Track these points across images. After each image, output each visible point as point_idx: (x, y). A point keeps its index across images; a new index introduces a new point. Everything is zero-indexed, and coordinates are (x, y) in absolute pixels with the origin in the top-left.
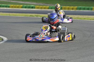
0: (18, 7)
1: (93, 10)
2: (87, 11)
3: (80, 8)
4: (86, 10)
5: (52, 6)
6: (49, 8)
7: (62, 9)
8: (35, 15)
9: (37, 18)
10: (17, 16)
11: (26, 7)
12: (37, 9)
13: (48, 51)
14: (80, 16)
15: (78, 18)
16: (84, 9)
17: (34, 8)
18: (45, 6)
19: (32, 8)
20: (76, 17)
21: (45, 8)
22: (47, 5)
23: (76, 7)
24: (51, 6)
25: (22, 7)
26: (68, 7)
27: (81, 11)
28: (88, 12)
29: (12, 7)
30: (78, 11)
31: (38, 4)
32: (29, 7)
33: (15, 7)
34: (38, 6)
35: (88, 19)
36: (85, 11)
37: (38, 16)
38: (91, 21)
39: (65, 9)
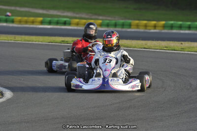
0: (33, 22)
2: (187, 32)
3: (172, 24)
4: (185, 30)
6: (101, 25)
7: (132, 27)
10: (33, 41)
11: (50, 23)
14: (171, 42)
15: (169, 48)
16: (180, 27)
17: (70, 24)
18: (92, 21)
19: (65, 23)
20: (163, 44)
22: (96, 17)
23: (163, 22)
24: (106, 20)
25: (42, 23)
26: (145, 22)
27: (174, 31)
28: (188, 34)
29: (20, 22)
30: (166, 31)
31: (77, 16)
32: (57, 23)
33: (26, 22)
34: (77, 20)
35: (190, 50)
36: (182, 32)
39: (138, 26)
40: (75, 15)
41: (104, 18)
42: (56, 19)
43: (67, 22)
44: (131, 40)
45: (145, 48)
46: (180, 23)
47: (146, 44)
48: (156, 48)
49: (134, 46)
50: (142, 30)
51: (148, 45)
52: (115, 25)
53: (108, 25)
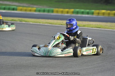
1: (94, 14)
3: (78, 11)
4: (86, 15)
6: (35, 11)
7: (54, 12)
8: (18, 20)
9: (21, 23)
11: (4, 9)
12: (20, 12)
16: (83, 13)
17: (16, 10)
18: (30, 8)
19: (14, 9)
21: (30, 11)
23: (72, 10)
26: (61, 9)
28: (87, 17)
30: (74, 15)
32: (9, 9)
35: (88, 26)
36: (84, 15)
37: (22, 20)
38: (93, 29)
39: (57, 12)
40: (20, 5)
41: (37, 7)
42: (8, 7)
43: (15, 9)
44: (54, 20)
45: (62, 25)
46: (83, 10)
47: (62, 23)
49: (55, 23)
50: (60, 14)
52: (44, 11)
53: (39, 11)
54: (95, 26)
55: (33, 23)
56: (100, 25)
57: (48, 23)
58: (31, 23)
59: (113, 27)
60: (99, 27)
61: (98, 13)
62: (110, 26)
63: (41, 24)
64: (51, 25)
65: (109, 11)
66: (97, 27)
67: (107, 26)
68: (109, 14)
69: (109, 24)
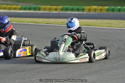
1: (85, 11)
2: (77, 12)
3: (67, 8)
4: (75, 11)
5: (26, 5)
6: (20, 9)
7: (41, 10)
12: (3, 11)
13: (18, 71)
14: (65, 19)
15: (63, 23)
16: (72, 10)
18: (15, 6)
20: (60, 21)
21: (15, 9)
22: (18, 4)
23: (61, 7)
24: (24, 5)
26: (49, 7)
27: (68, 12)
28: (77, 14)
30: (63, 12)
31: (5, 3)
34: (4, 6)
36: (73, 12)
39: (45, 9)
40: (4, 2)
41: (23, 4)
44: (39, 19)
45: (48, 24)
46: (72, 7)
47: (48, 21)
48: (56, 23)
49: (41, 22)
50: (47, 12)
51: (50, 21)
52: (30, 9)
53: (25, 9)
54: (84, 24)
55: (17, 23)
56: (89, 22)
57: (33, 22)
58: (14, 23)
59: (104, 24)
60: (89, 24)
61: (90, 10)
62: (101, 23)
63: (25, 23)
64: (36, 25)
65: (101, 7)
66: (87, 25)
67: (98, 23)
68: (101, 10)
69: (99, 21)
